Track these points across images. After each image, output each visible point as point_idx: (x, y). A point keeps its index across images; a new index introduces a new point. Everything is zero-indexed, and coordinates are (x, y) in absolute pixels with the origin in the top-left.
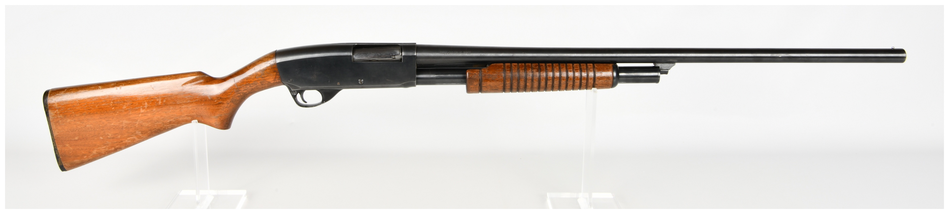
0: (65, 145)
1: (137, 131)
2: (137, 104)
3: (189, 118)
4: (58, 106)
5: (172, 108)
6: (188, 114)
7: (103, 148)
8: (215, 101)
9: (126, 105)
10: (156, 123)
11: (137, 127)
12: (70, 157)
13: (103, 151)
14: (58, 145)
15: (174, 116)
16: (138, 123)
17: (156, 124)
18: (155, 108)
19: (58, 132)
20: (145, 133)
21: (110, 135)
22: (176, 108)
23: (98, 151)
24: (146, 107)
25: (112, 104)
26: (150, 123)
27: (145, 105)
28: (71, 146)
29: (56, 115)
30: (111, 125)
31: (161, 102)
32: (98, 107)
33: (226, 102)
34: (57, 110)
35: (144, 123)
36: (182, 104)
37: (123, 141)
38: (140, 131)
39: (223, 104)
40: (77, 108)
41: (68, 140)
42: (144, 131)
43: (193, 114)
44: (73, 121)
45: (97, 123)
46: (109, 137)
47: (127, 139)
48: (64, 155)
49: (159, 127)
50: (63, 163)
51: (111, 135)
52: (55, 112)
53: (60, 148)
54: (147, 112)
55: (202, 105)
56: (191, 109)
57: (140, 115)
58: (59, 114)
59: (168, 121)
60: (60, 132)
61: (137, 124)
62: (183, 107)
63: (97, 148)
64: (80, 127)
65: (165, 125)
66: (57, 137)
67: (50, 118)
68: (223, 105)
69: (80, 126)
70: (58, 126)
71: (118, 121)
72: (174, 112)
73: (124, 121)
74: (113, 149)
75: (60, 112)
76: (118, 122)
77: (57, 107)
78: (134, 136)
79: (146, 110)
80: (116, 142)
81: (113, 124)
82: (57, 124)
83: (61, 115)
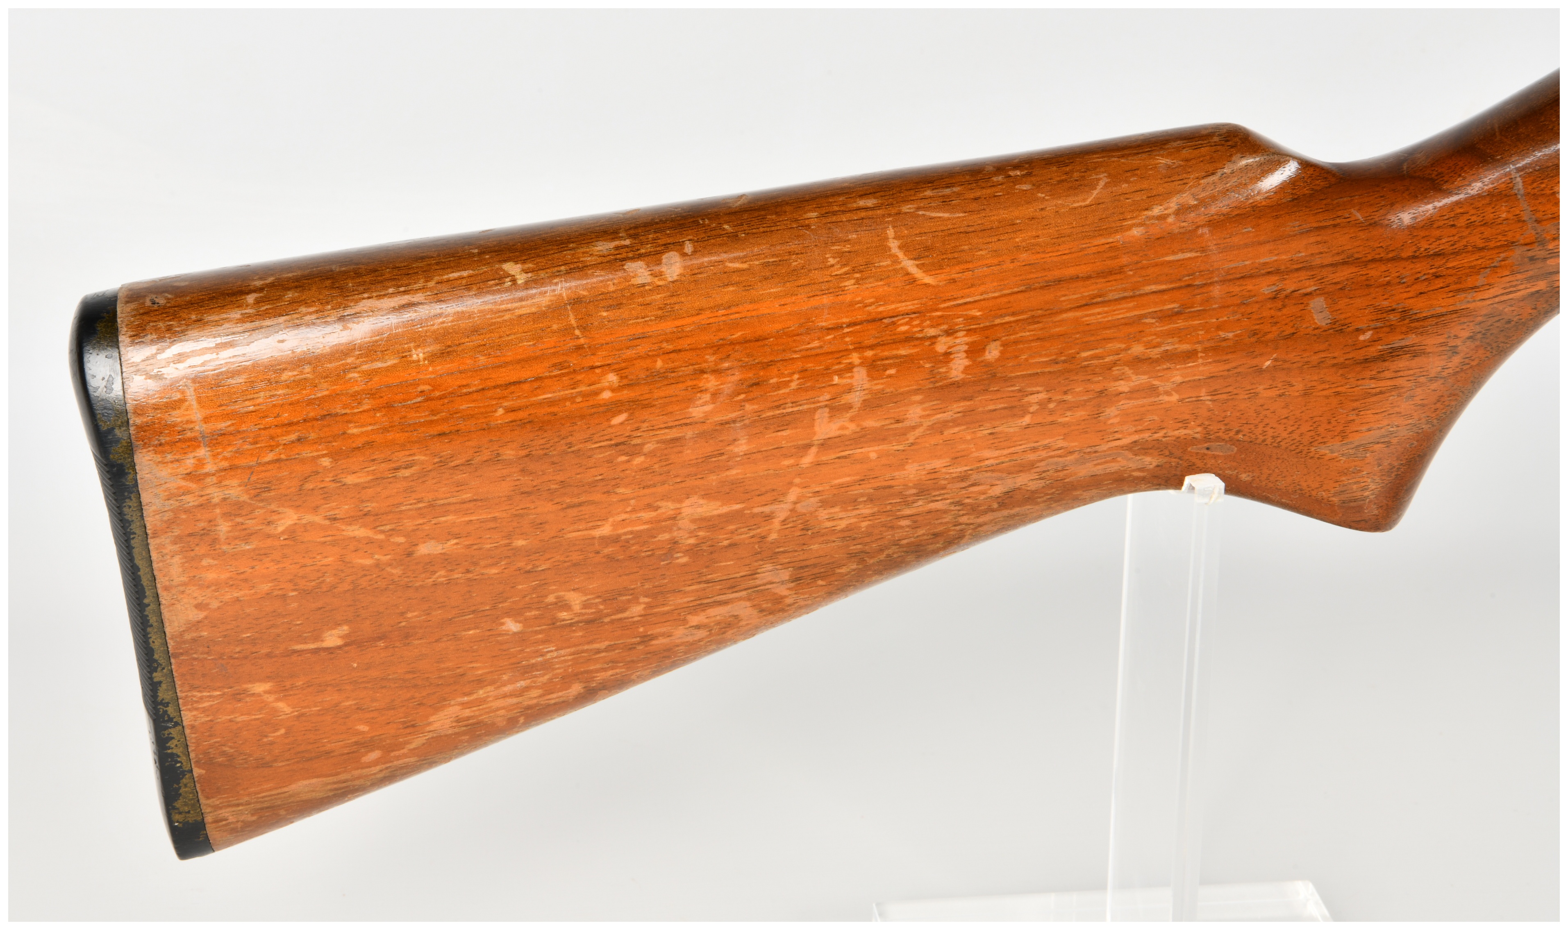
0: (245, 691)
1: (769, 567)
2: (794, 385)
3: (1148, 459)
4: (206, 420)
5: (1043, 396)
6: (1146, 435)
7: (508, 689)
8: (1362, 338)
9: (715, 395)
10: (908, 504)
11: (773, 536)
12: (267, 765)
13: (502, 712)
14: (193, 688)
15: (1044, 454)
16: (782, 511)
17: (908, 512)
18: (921, 402)
19: (199, 606)
20: (816, 577)
21: (576, 600)
22: (1068, 397)
23: (467, 713)
24: (855, 398)
25: (613, 390)
26: (866, 511)
27: (850, 389)
28: (283, 692)
29: (193, 486)
30: (597, 533)
31: (967, 362)
32: (512, 416)
33: (1441, 339)
34: (202, 452)
35: (823, 514)
36: (1116, 371)
37: (653, 637)
38: (785, 565)
39: (1415, 352)
40: (353, 430)
41: (269, 655)
42: (815, 566)
43: (1182, 432)
44: (317, 519)
45: (492, 525)
46: (564, 615)
47: (685, 621)
48: (223, 753)
49: (921, 532)
50: (206, 810)
51: (585, 606)
52: (189, 462)
53: (204, 710)
54: (862, 437)
55: (1260, 371)
56: (1175, 397)
57: (807, 460)
58: (214, 479)
59: (997, 491)
60: (215, 604)
61: (776, 524)
62: (1123, 386)
63: (469, 694)
64: (368, 562)
65: (964, 519)
66: (187, 637)
67: (148, 512)
68: (1415, 363)
69: (372, 555)
70: (205, 562)
71: (649, 507)
72: (1052, 423)
73: (687, 502)
74: (576, 688)
75: (225, 464)
76: (647, 515)
77: (200, 427)
78: (740, 599)
79: (852, 420)
80: (606, 650)
81: (606, 530)
82: (201, 550)
83: (235, 482)
